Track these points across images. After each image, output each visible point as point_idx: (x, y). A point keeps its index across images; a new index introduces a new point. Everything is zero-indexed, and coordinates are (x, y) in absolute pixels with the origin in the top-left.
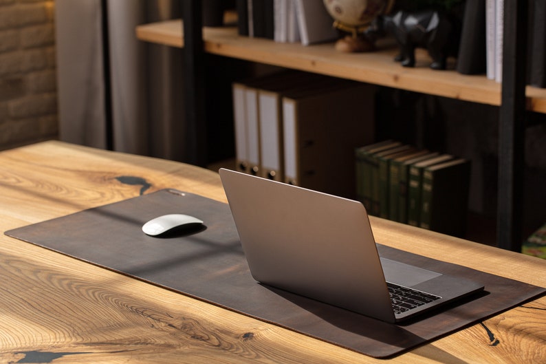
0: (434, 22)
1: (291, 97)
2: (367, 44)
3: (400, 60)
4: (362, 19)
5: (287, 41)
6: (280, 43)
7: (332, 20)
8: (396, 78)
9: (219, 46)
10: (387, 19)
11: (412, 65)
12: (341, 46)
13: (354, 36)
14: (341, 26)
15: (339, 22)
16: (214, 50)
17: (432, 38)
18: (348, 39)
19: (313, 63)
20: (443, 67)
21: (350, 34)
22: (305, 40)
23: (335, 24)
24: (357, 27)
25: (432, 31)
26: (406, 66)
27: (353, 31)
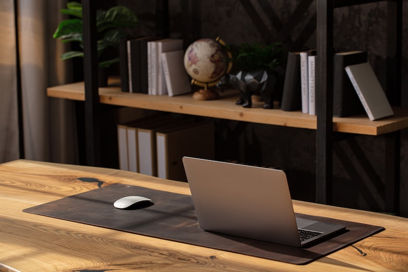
0: (265, 77)
1: (162, 132)
2: (214, 94)
3: (241, 103)
4: (212, 77)
5: (157, 94)
6: (152, 95)
7: (190, 78)
8: (241, 115)
9: (110, 98)
10: (232, 76)
11: (249, 106)
12: (197, 96)
13: (206, 89)
14: (196, 83)
15: (195, 80)
16: (108, 102)
17: (264, 88)
18: (201, 91)
19: (181, 107)
20: (271, 107)
21: (203, 88)
22: (170, 94)
23: (193, 81)
24: (207, 83)
25: (264, 83)
26: (245, 107)
27: (205, 86)
